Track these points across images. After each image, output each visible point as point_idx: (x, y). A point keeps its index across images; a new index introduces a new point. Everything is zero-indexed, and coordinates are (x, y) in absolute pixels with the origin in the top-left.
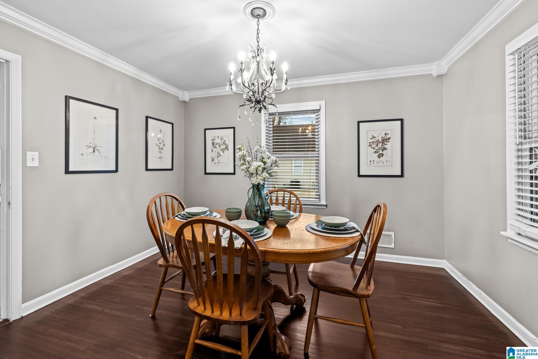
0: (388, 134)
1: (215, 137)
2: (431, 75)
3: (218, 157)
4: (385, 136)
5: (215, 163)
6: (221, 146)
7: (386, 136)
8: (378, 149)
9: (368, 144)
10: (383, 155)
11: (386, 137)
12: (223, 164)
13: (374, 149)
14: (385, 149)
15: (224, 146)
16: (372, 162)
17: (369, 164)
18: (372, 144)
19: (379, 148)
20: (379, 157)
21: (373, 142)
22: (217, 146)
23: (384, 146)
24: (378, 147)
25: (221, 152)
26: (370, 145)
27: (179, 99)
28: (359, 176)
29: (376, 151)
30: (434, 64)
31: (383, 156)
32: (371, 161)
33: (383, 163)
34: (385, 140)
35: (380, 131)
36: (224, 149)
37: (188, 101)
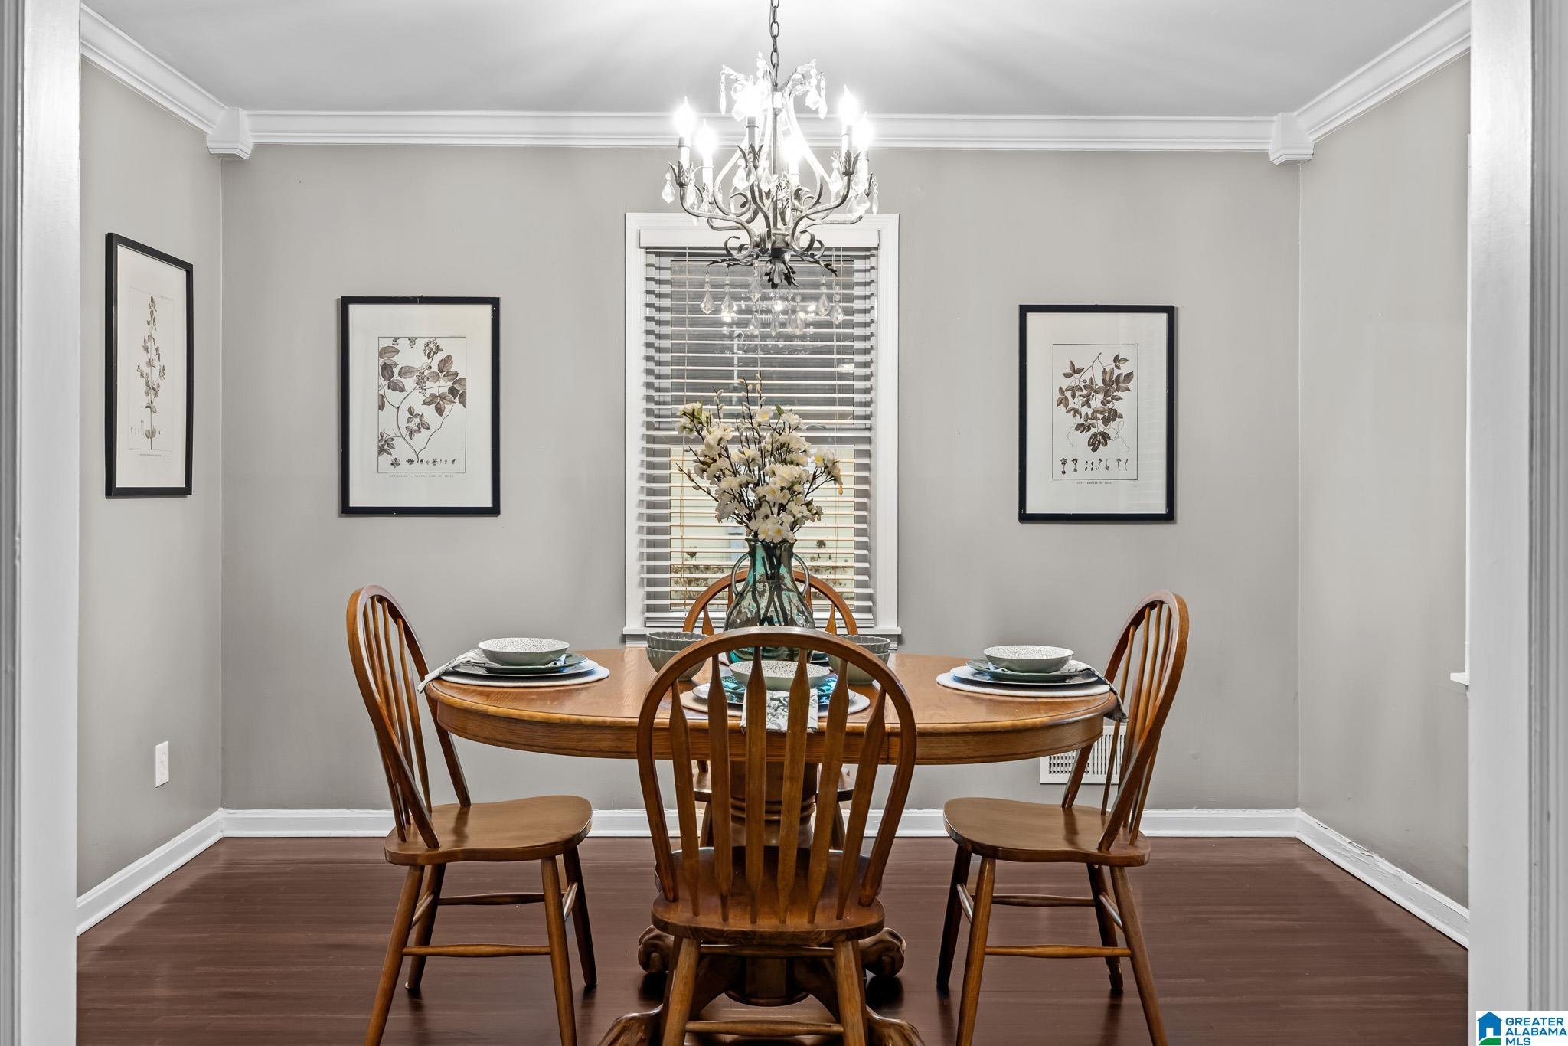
0: (1125, 360)
1: (396, 339)
2: (1263, 155)
3: (411, 433)
4: (1114, 366)
5: (395, 463)
6: (428, 385)
7: (1118, 368)
8: (1090, 416)
9: (1057, 396)
10: (1106, 437)
11: (1117, 372)
12: (440, 466)
13: (1078, 416)
14: (1114, 415)
15: (442, 382)
16: (1070, 465)
17: (1058, 474)
18: (1068, 394)
19: (1093, 413)
20: (1094, 445)
21: (1073, 389)
22: (409, 383)
23: (1110, 406)
24: (1090, 407)
25: (429, 412)
26: (1063, 401)
27: (205, 141)
28: (1025, 517)
29: (1082, 424)
30: (1273, 121)
31: (1106, 444)
32: (1064, 462)
33: (1107, 468)
34: (1113, 384)
35: (1100, 349)
36: (443, 397)
37: (246, 157)
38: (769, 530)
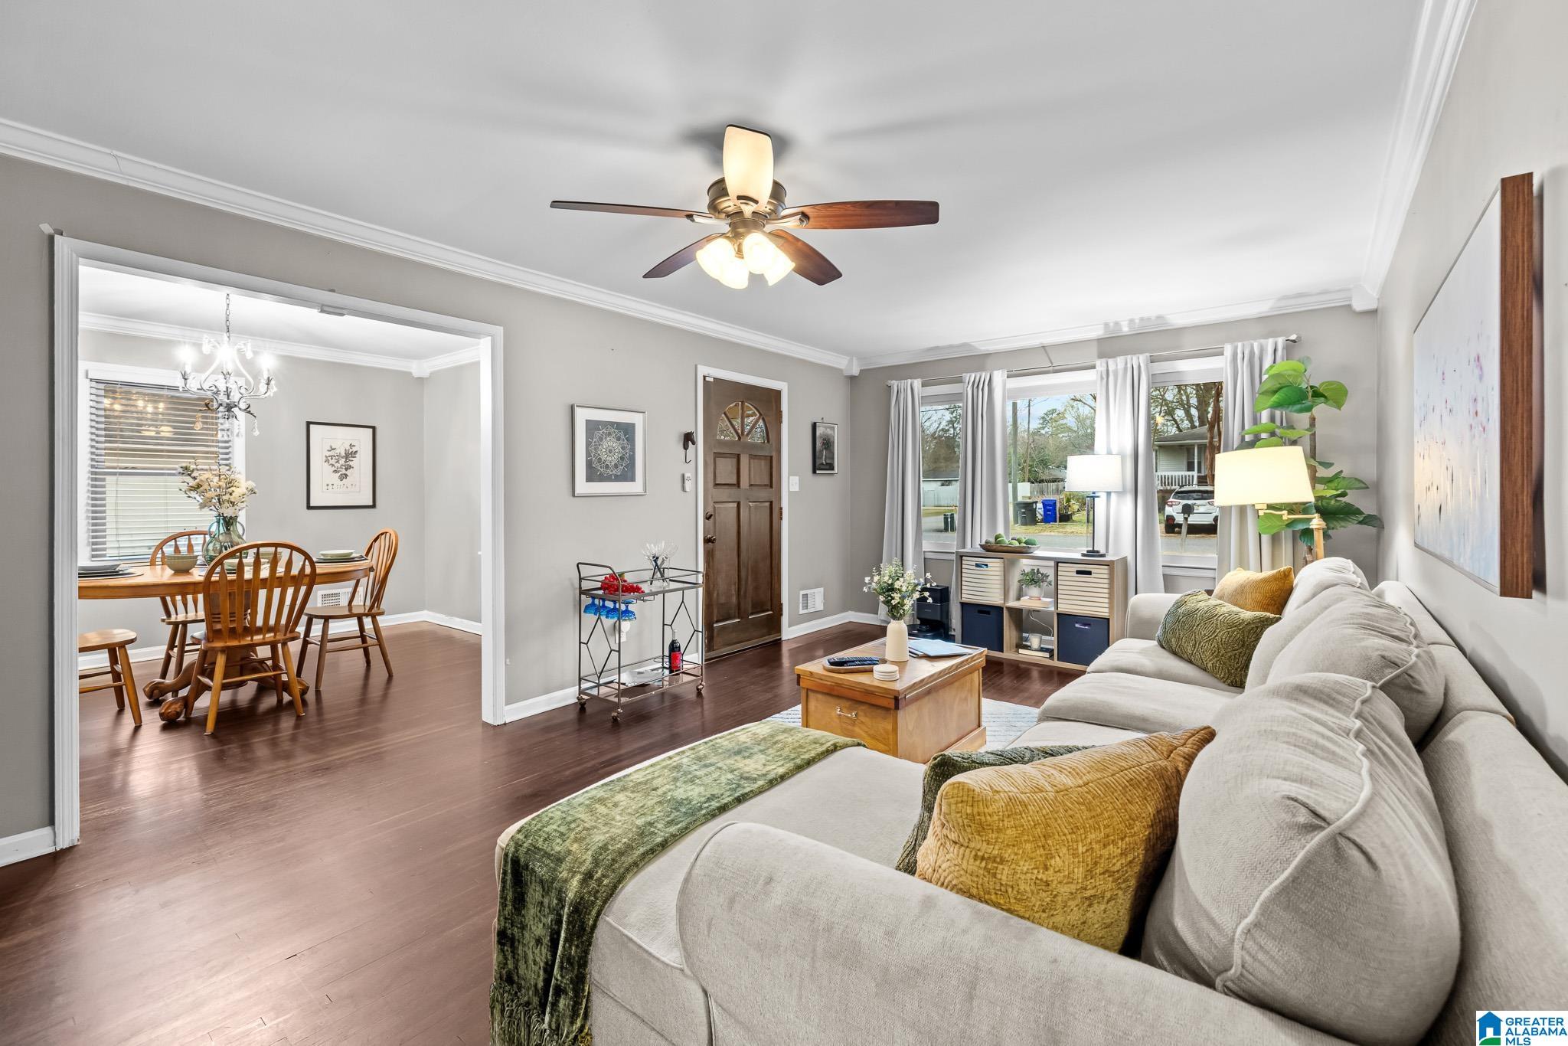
0: (355, 446)
2: (410, 374)
4: (349, 448)
8: (339, 467)
9: (325, 459)
10: (346, 475)
11: (351, 450)
13: (334, 467)
14: (350, 467)
16: (330, 487)
17: (325, 490)
18: (329, 458)
20: (341, 478)
21: (332, 456)
23: (348, 463)
24: (339, 463)
26: (327, 461)
28: (309, 507)
29: (336, 470)
31: (347, 478)
32: (328, 485)
33: (347, 488)
34: (350, 455)
35: (343, 441)
38: (228, 512)
